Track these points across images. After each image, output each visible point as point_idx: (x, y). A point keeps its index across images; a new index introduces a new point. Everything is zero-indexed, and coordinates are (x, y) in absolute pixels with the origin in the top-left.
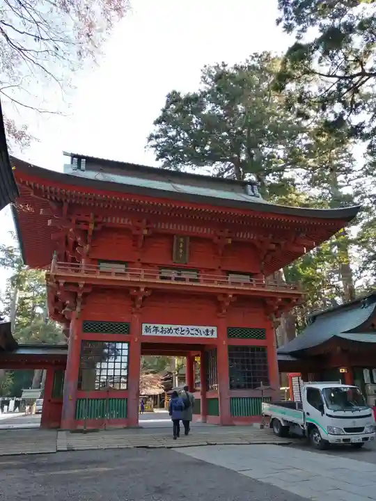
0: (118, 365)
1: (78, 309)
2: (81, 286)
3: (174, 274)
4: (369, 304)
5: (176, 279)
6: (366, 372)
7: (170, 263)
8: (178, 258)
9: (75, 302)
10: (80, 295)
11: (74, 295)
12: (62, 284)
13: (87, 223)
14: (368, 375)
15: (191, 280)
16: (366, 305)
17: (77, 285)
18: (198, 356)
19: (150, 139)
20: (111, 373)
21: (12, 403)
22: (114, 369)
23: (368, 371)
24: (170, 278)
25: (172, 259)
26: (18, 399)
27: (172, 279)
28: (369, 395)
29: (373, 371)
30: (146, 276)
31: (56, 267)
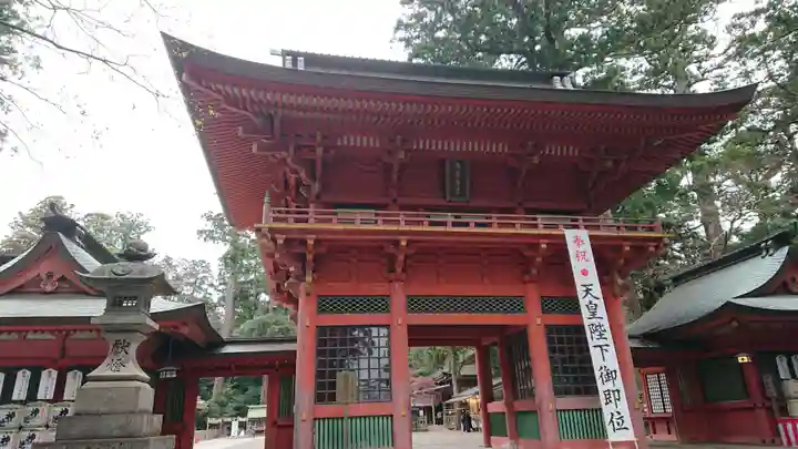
0: (374, 363)
1: (309, 278)
2: (311, 242)
3: (450, 218)
4: (777, 249)
5: (454, 224)
6: (781, 360)
7: (442, 202)
8: (453, 194)
9: (304, 269)
10: (310, 257)
11: (302, 258)
12: (280, 242)
13: (312, 149)
14: (786, 366)
15: (477, 225)
16: (771, 252)
17: (304, 242)
18: (495, 344)
19: (397, 29)
20: (364, 375)
21: (235, 426)
22: (369, 369)
23: (785, 359)
24: (444, 224)
25: (445, 197)
26: (241, 419)
27: (447, 225)
28: (790, 398)
29: (793, 358)
30: (407, 223)
31: (271, 214)
